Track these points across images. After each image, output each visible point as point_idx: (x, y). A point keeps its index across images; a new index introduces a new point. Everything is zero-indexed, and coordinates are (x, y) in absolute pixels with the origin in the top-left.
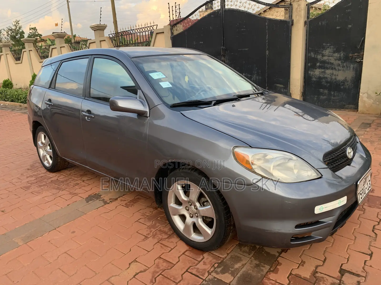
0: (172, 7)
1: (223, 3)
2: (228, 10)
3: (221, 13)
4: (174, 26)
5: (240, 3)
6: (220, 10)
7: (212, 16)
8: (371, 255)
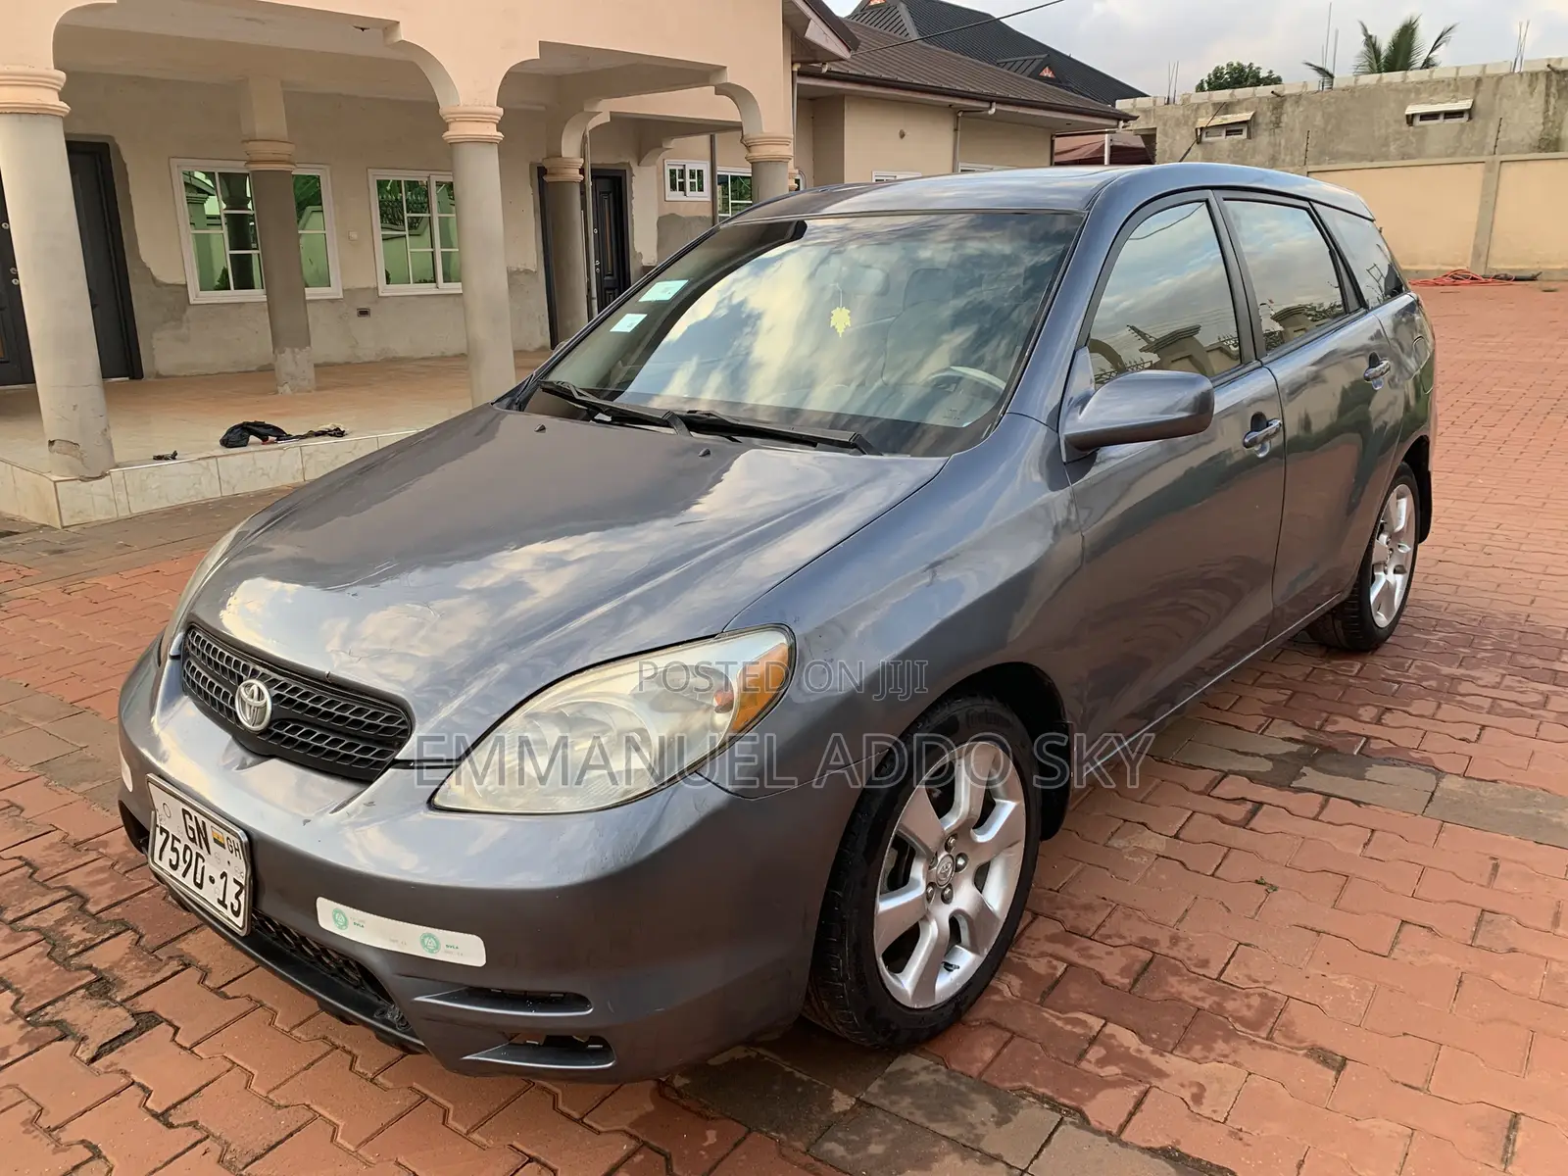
8: (163, 1117)
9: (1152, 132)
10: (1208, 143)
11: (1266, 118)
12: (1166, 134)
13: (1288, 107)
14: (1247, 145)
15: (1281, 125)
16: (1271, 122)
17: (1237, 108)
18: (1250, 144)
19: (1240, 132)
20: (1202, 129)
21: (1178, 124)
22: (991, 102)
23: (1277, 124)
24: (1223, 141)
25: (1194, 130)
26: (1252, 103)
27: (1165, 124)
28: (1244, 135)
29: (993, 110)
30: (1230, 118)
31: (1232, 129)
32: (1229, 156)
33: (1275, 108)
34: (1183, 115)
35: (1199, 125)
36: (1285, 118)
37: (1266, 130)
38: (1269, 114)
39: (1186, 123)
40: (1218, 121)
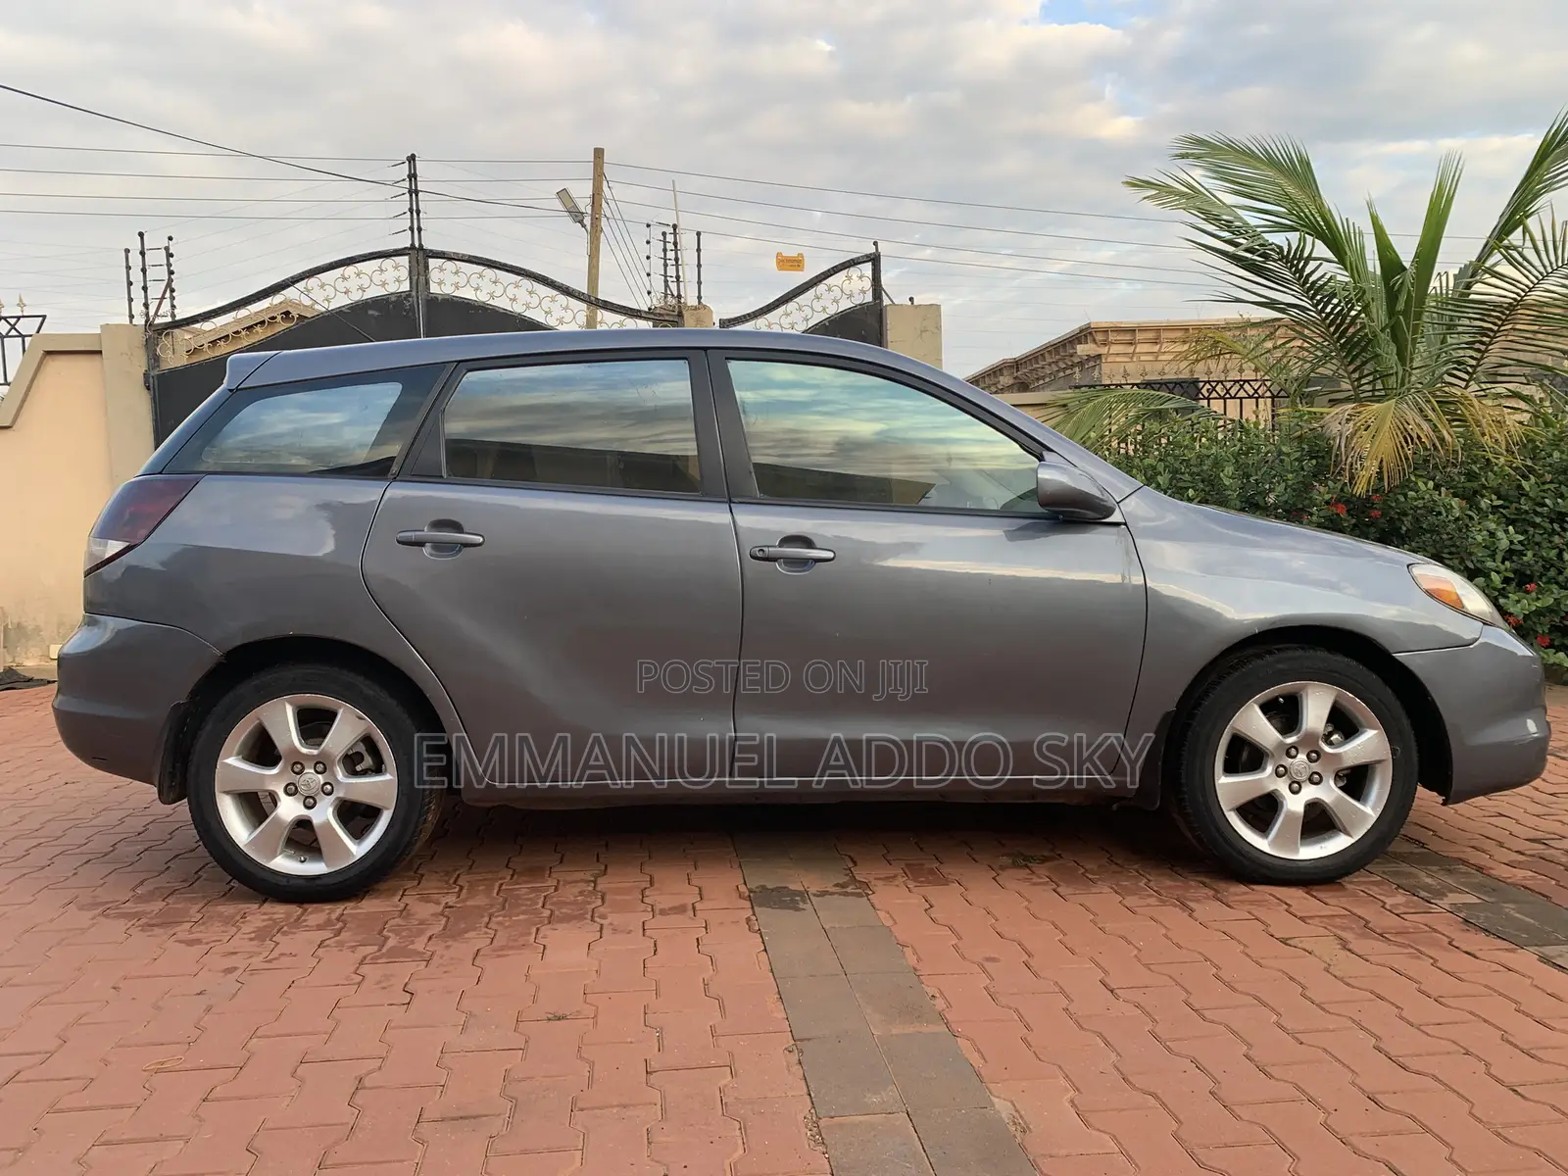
0: (127, 251)
1: (422, 272)
2: (443, 300)
3: (412, 306)
4: (166, 329)
5: (495, 282)
6: (408, 295)
7: (370, 312)
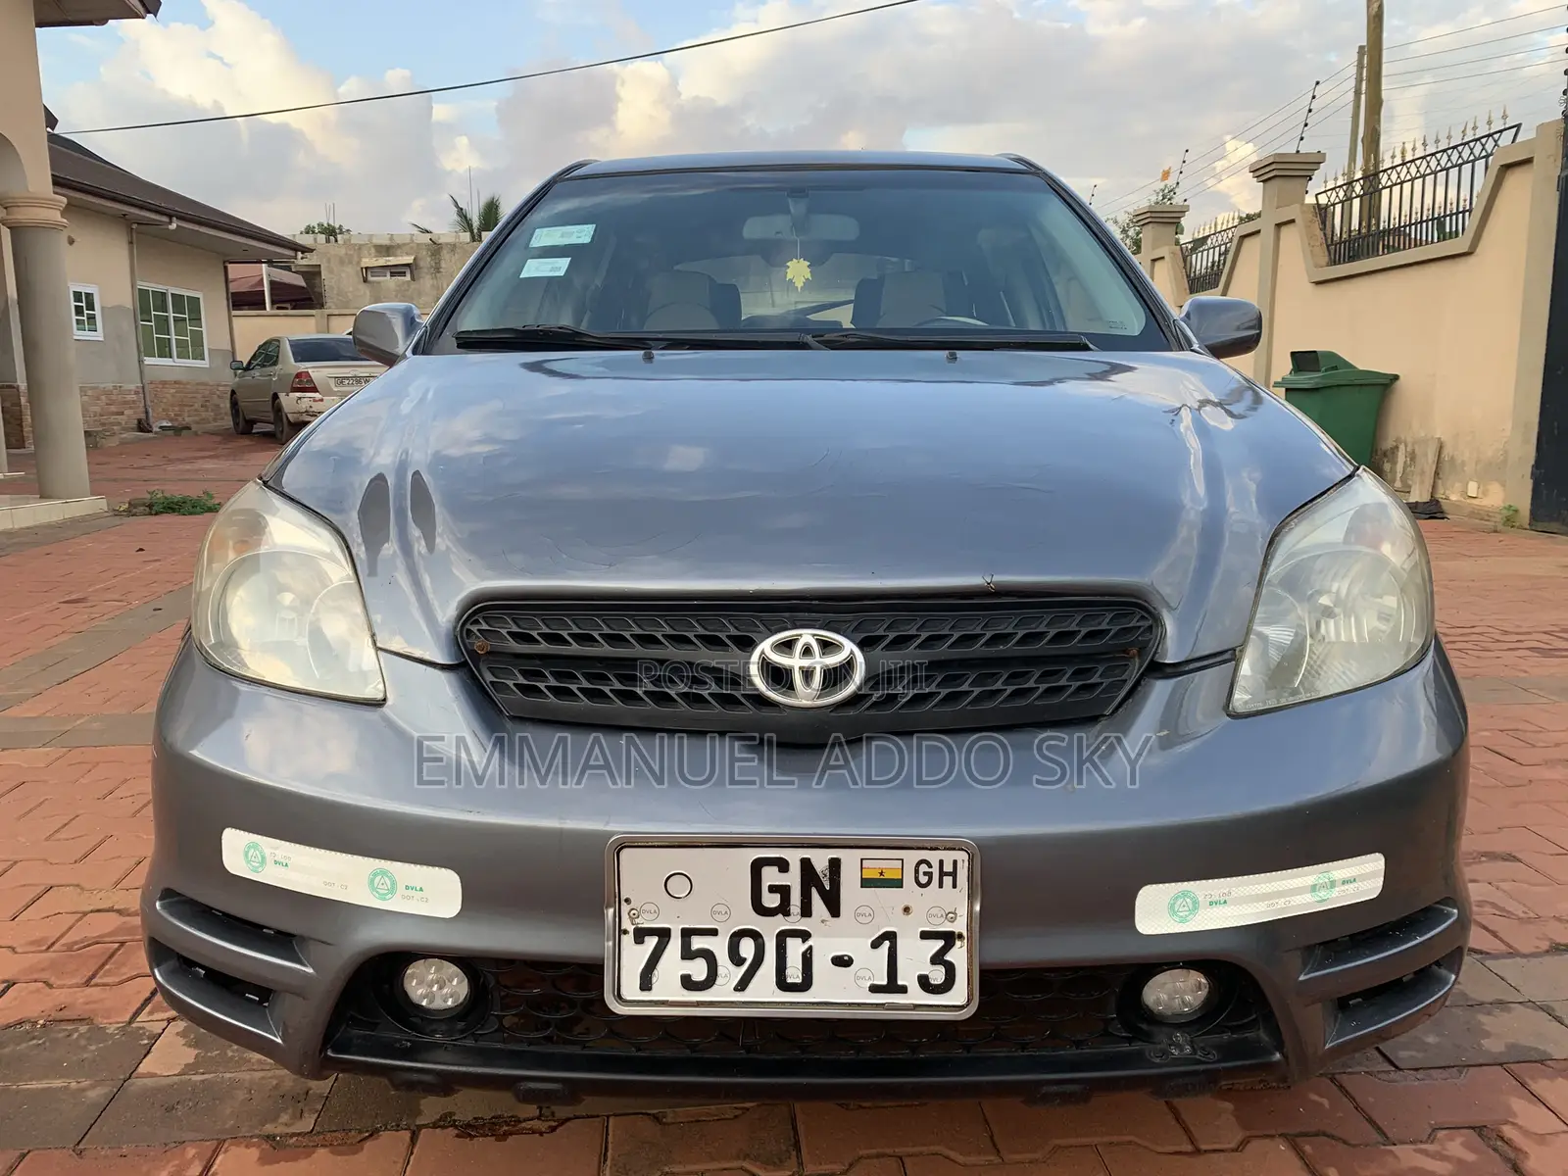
9: (317, 270)
10: (374, 282)
11: (426, 262)
12: (331, 271)
13: (445, 254)
14: (413, 286)
15: (441, 270)
16: (432, 267)
17: (399, 252)
18: (414, 285)
19: (403, 274)
20: (366, 268)
21: (342, 262)
22: (170, 216)
23: (438, 269)
24: (388, 281)
25: (359, 269)
26: (412, 248)
27: (329, 261)
28: (408, 277)
29: (174, 226)
30: (392, 261)
31: (396, 271)
32: (396, 296)
33: (433, 255)
34: (346, 254)
35: (364, 265)
36: (443, 265)
37: (427, 274)
38: (429, 259)
39: (350, 262)
40: (382, 262)
